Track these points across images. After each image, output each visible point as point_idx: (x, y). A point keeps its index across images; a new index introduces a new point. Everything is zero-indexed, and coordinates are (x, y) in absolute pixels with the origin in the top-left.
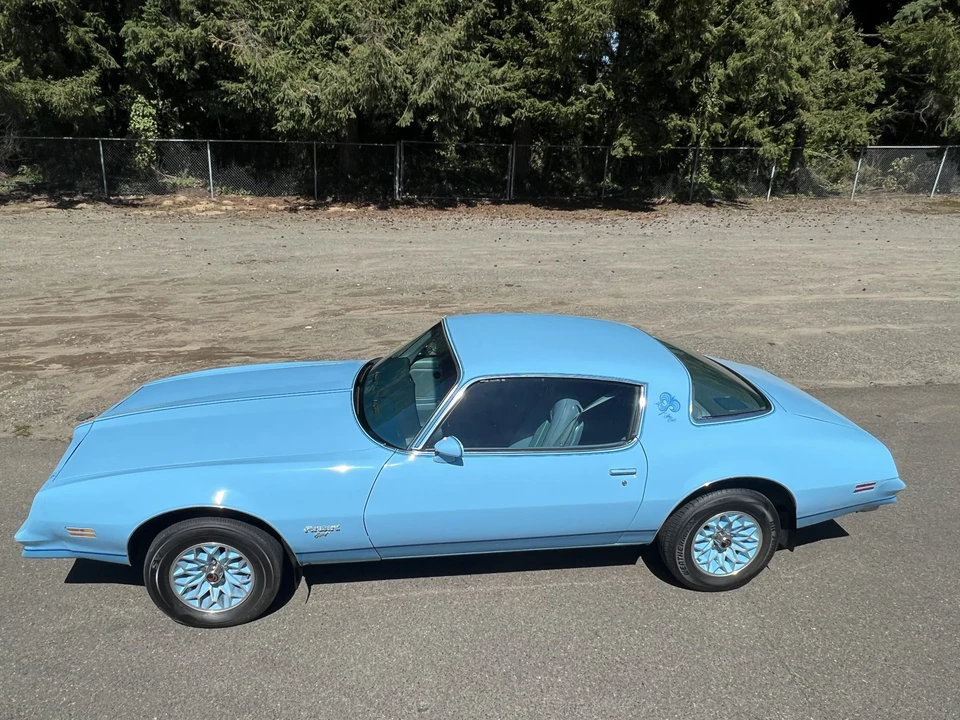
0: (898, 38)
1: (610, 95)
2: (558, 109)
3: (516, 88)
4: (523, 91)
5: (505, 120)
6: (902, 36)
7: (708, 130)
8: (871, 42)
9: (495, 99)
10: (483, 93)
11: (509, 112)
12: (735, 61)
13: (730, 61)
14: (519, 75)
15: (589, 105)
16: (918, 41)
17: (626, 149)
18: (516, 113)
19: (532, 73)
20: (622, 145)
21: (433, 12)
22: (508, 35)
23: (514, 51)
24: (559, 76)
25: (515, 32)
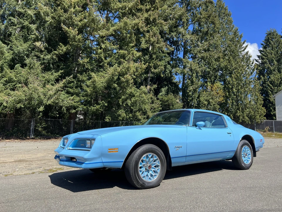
0: (162, 98)
1: (106, 104)
2: (91, 108)
3: (77, 102)
4: (79, 103)
5: (74, 111)
6: (163, 98)
7: (128, 116)
8: (158, 99)
9: (70, 105)
10: (68, 103)
11: (75, 109)
12: (133, 99)
13: (132, 99)
14: (78, 99)
15: (100, 107)
16: (167, 99)
17: (109, 119)
18: (77, 109)
19: (82, 98)
20: (108, 118)
21: (51, 80)
22: (74, 88)
23: (76, 93)
24: (89, 100)
25: (76, 87)
